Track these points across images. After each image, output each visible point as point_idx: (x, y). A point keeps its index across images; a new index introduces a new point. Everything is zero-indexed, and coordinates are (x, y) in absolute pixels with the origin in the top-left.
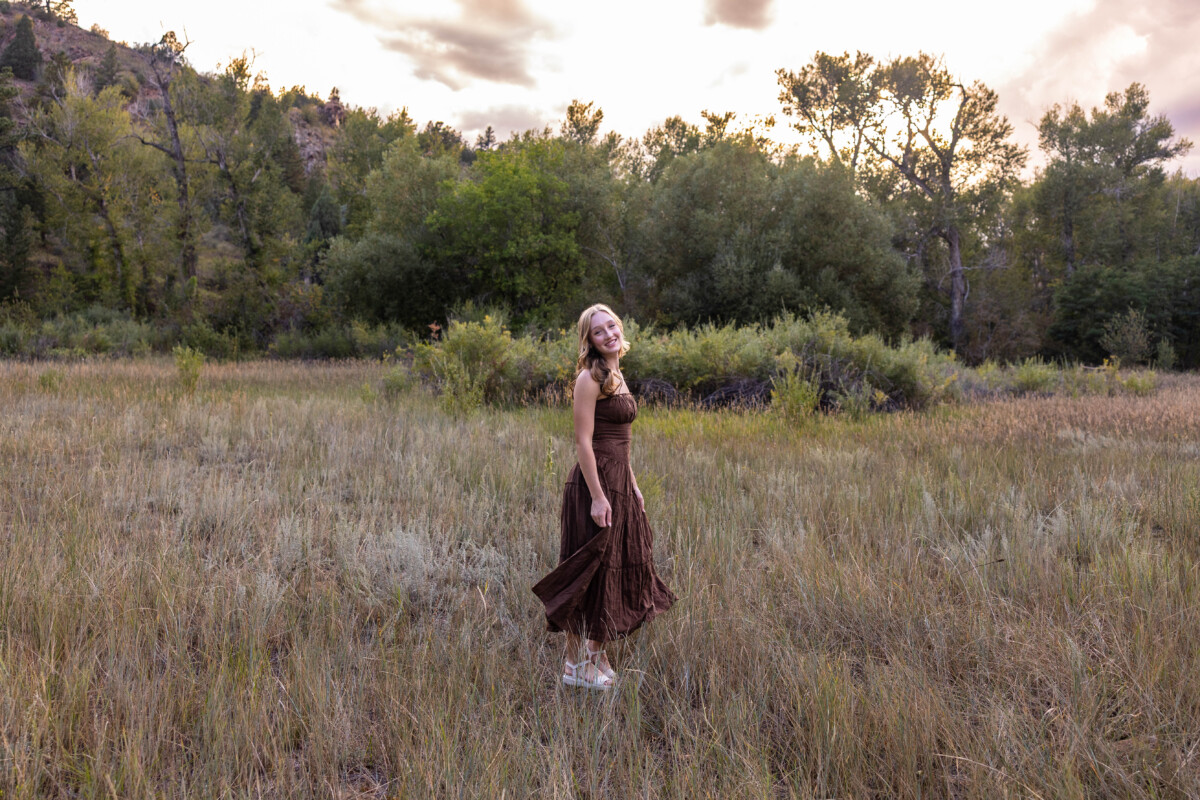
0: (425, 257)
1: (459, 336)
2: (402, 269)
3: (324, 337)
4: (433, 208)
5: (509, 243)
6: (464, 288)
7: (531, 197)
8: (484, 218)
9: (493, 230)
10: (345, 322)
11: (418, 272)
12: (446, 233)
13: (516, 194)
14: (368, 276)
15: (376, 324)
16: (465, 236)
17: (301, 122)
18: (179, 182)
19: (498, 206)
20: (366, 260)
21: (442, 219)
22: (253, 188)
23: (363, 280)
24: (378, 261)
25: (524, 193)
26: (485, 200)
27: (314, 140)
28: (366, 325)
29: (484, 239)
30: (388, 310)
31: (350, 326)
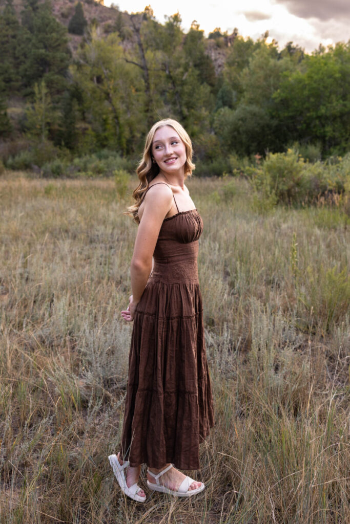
0: (272, 117)
1: (272, 162)
2: (259, 124)
3: (215, 164)
4: (276, 89)
5: (321, 107)
6: (295, 134)
7: (335, 79)
8: (306, 92)
9: (312, 100)
10: (226, 156)
11: (268, 126)
12: (285, 103)
13: (326, 78)
14: (241, 129)
15: (243, 157)
16: (296, 104)
17: (215, 47)
18: (146, 81)
19: (315, 85)
20: (239, 120)
21: (282, 94)
22: (183, 83)
23: (239, 133)
24: (246, 119)
25: (330, 76)
26: (307, 82)
27: (221, 56)
28: (237, 157)
29: (307, 105)
30: (251, 149)
31: (229, 158)
